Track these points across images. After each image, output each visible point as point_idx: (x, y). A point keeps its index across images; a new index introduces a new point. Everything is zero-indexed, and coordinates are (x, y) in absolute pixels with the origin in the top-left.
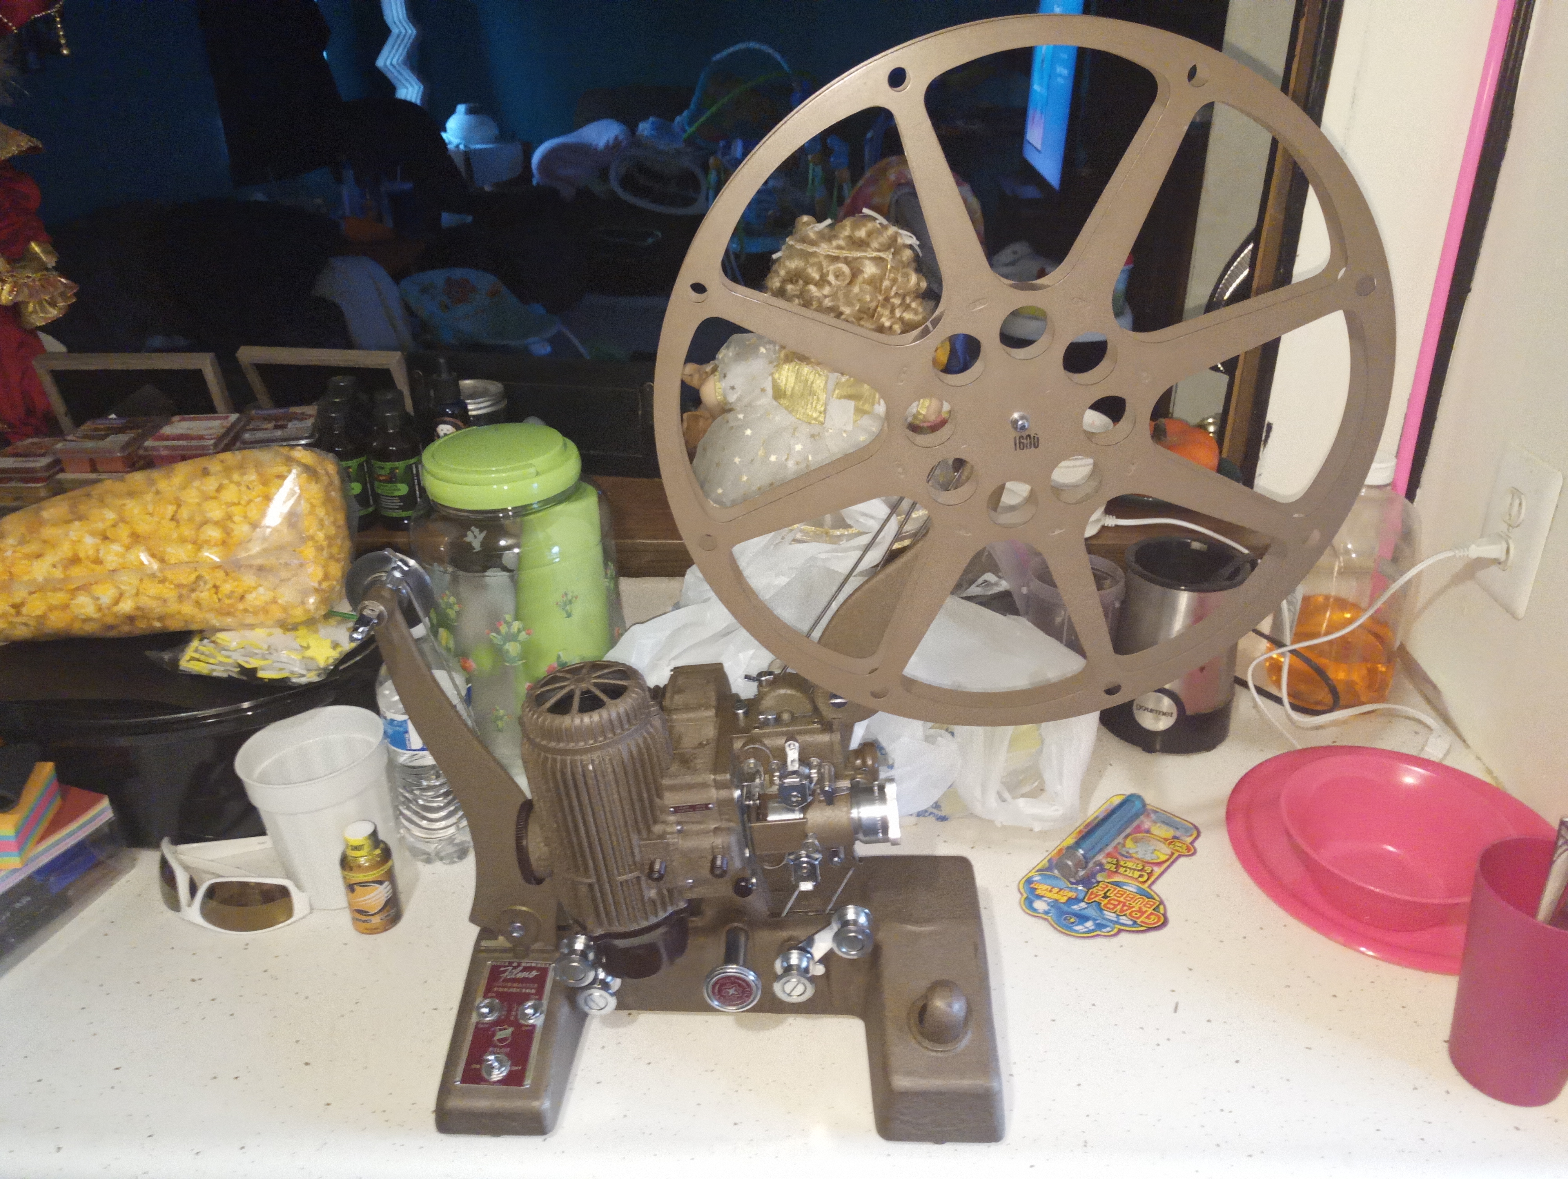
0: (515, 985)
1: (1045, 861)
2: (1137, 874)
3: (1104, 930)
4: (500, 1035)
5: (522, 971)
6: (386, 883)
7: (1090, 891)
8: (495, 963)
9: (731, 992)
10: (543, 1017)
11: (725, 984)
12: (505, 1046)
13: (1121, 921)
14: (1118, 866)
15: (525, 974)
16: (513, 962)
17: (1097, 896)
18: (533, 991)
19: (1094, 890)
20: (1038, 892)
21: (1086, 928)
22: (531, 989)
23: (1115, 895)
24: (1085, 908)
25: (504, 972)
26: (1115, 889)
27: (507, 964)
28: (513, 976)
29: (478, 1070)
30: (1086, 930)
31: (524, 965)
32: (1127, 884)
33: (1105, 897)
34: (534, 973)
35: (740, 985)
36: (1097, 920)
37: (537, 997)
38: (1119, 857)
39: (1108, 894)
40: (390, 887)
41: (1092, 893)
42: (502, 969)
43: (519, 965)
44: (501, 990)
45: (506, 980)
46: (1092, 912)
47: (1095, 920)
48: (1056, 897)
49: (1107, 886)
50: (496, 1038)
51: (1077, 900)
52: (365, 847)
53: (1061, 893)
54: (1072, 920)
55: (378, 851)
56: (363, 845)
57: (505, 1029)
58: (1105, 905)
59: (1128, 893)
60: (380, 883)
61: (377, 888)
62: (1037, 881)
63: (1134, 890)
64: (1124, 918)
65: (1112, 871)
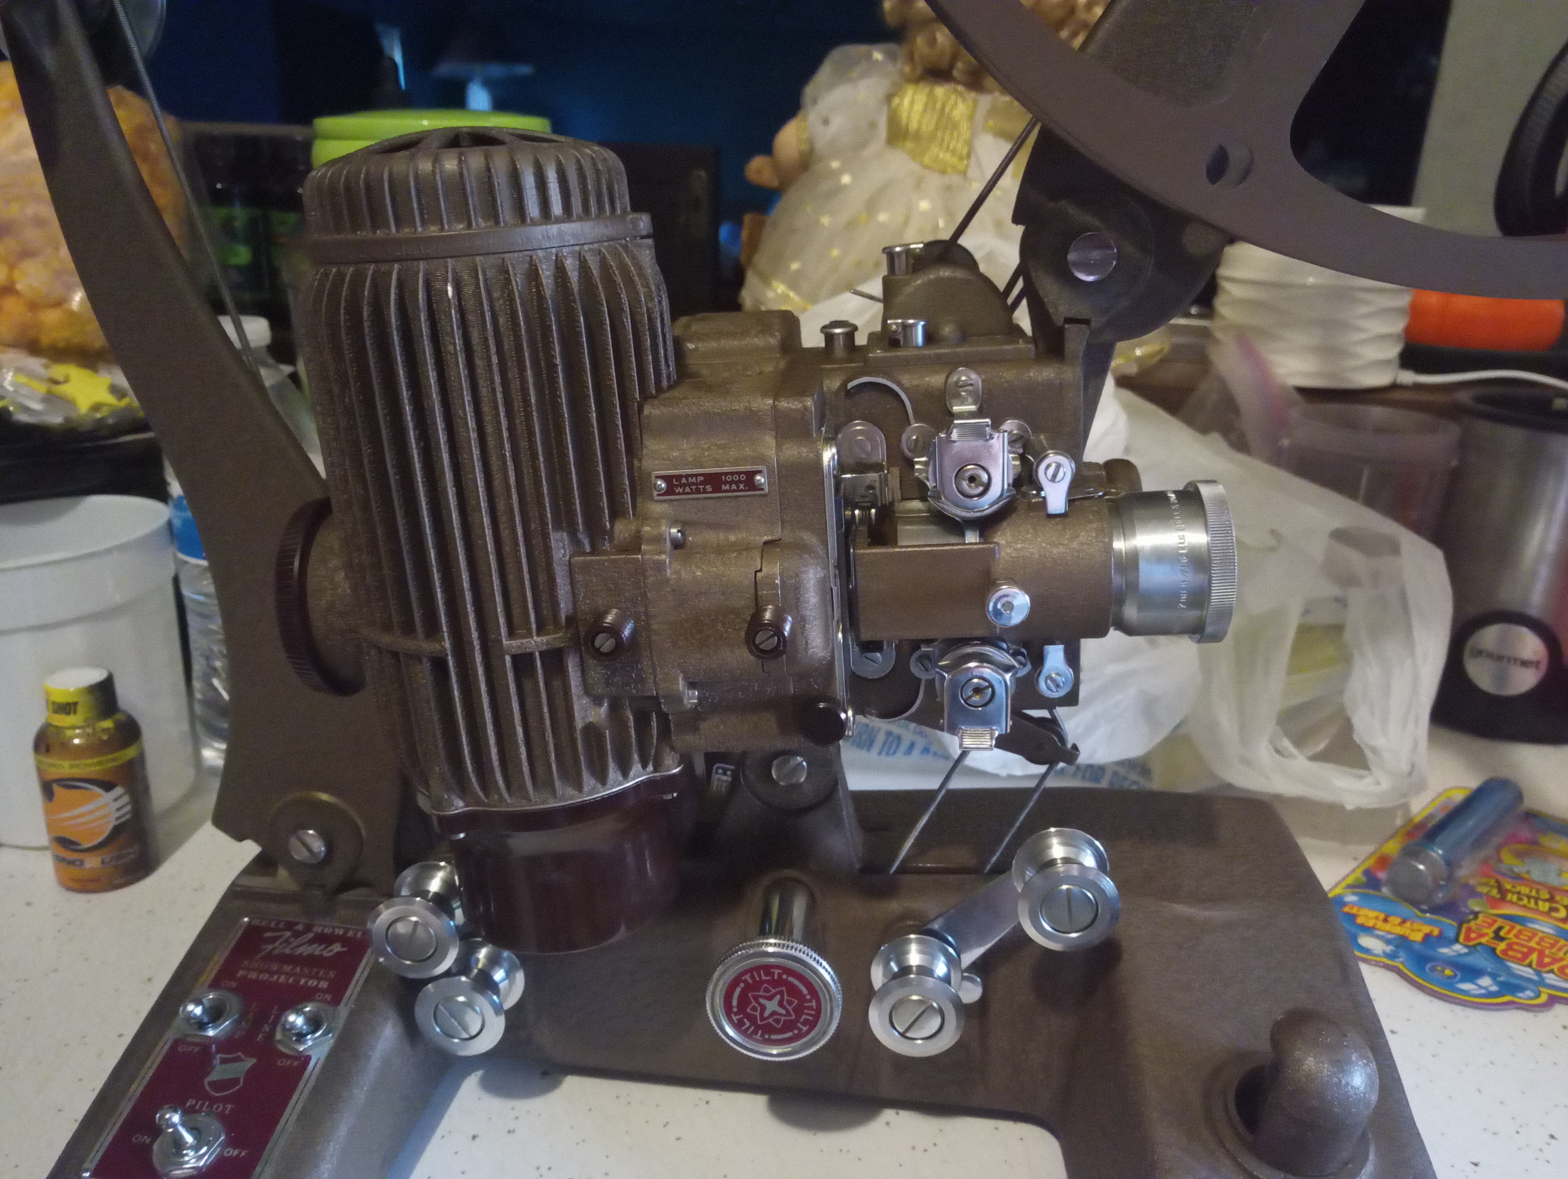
0: (287, 968)
1: (1358, 874)
2: (1544, 906)
3: (1521, 995)
4: (219, 1072)
5: (311, 942)
6: (118, 791)
7: (1465, 926)
8: (256, 922)
9: (772, 1006)
10: (330, 1041)
11: (756, 986)
12: (225, 1100)
13: (1548, 981)
14: (1503, 892)
15: (317, 950)
16: (297, 924)
17: (1483, 935)
18: (324, 985)
19: (1472, 924)
20: (1360, 921)
21: (1481, 987)
22: (320, 979)
23: (1516, 936)
24: (1466, 954)
25: (274, 940)
26: (1512, 928)
27: (282, 926)
28: (287, 951)
29: (147, 1150)
30: (1483, 991)
31: (318, 929)
32: (1532, 921)
33: (1498, 937)
34: (337, 948)
35: (793, 991)
36: (1500, 976)
37: (328, 997)
38: (1500, 878)
39: (1502, 934)
40: (126, 799)
41: (1469, 930)
42: (268, 934)
43: (308, 928)
44: (253, 975)
45: (270, 957)
46: (1479, 960)
47: (1494, 976)
48: (1399, 930)
49: (1495, 921)
50: (214, 1076)
51: (1442, 940)
52: (80, 708)
53: (1408, 924)
54: (1448, 972)
55: (108, 724)
56: (75, 704)
57: (238, 1060)
58: (1504, 952)
59: (1541, 935)
60: (108, 786)
61: (99, 796)
62: (1353, 904)
63: (1551, 931)
64: (1551, 976)
65: (1493, 898)
